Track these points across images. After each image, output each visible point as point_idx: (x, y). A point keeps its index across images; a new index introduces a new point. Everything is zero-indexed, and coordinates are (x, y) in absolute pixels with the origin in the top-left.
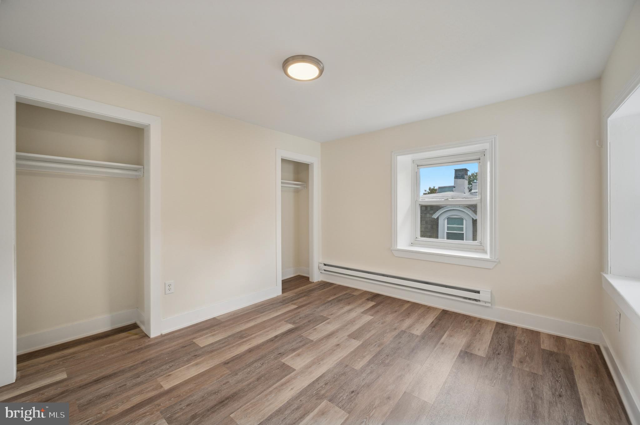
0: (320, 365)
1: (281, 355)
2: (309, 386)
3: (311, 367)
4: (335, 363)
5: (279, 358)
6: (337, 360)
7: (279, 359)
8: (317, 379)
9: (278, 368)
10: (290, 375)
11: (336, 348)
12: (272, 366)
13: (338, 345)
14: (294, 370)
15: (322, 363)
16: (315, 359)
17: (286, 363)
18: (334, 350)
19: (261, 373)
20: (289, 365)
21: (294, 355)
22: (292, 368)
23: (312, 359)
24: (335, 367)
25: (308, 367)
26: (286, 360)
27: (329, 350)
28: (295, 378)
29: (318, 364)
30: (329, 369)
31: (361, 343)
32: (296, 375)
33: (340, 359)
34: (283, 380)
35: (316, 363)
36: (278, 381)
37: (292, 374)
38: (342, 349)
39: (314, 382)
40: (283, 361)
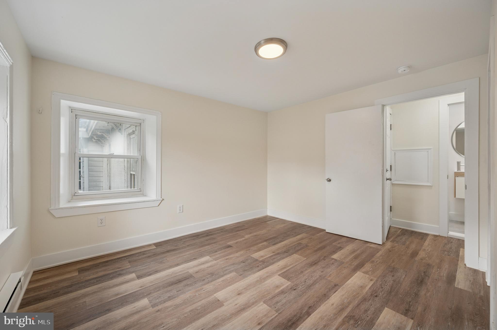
0: (260, 277)
1: (293, 289)
2: (269, 266)
3: (267, 276)
4: (248, 278)
5: (294, 286)
6: (246, 280)
7: (293, 284)
8: (263, 269)
9: (291, 277)
10: (281, 272)
11: (243, 291)
12: (297, 280)
13: (239, 294)
14: (279, 275)
15: (259, 279)
16: (264, 282)
17: (286, 280)
18: (245, 288)
19: (302, 275)
20: (284, 279)
21: (281, 287)
22: (281, 277)
23: (266, 282)
24: (249, 275)
25: (268, 277)
26: (287, 284)
27: (250, 289)
28: (278, 271)
29: (261, 278)
30: (254, 274)
31: (215, 295)
32: (277, 272)
33: (244, 280)
34: (285, 270)
35: (263, 279)
36: (289, 270)
37: (280, 273)
38: (237, 289)
39: (266, 268)
40: (289, 283)
